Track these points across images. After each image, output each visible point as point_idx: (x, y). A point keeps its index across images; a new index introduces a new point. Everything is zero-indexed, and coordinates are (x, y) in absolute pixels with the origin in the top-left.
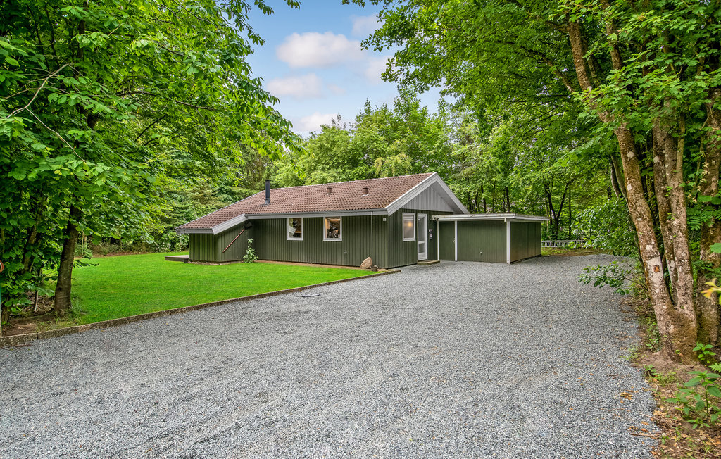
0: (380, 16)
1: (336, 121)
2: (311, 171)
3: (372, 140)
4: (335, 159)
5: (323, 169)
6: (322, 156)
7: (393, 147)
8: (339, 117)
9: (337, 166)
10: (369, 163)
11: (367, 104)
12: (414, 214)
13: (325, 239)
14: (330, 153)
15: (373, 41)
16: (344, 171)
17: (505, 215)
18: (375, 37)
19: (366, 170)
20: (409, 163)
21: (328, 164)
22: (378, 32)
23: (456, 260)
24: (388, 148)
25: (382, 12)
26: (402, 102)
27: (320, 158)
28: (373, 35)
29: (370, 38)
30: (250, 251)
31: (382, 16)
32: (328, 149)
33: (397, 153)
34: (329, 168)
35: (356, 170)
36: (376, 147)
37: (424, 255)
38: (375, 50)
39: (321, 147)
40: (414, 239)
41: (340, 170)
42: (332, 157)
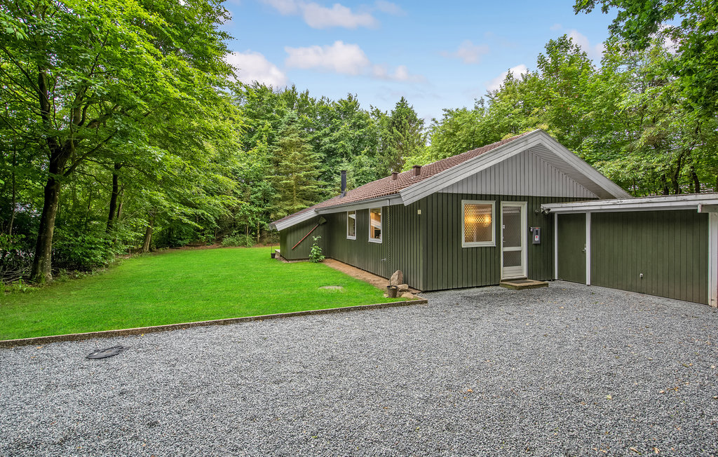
12: (493, 203)
13: (370, 240)
17: (700, 196)
23: (588, 282)
30: (314, 250)
37: (521, 271)
40: (492, 243)
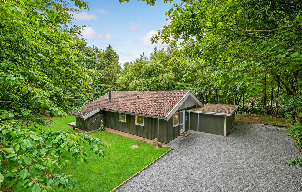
0: (169, 14)
1: (142, 55)
2: (131, 80)
3: (158, 66)
4: (141, 74)
5: (137, 79)
6: (136, 73)
7: (167, 69)
8: (143, 54)
9: (143, 77)
10: (156, 76)
11: (155, 49)
12: (179, 112)
13: (136, 124)
14: (139, 71)
15: (162, 36)
16: (145, 80)
17: (225, 114)
18: (163, 32)
19: (155, 79)
20: (174, 76)
21: (139, 76)
22: (166, 28)
23: (198, 131)
24: (164, 70)
25: (172, 10)
26: (170, 48)
27: (135, 74)
28: (161, 31)
29: (159, 34)
30: (102, 126)
31: (171, 14)
32: (138, 70)
33: (168, 72)
34: (139, 79)
35: (151, 79)
36: (159, 69)
37: (183, 130)
38: (163, 43)
39: (136, 69)
40: (179, 124)
41: (144, 79)
42: (140, 73)
